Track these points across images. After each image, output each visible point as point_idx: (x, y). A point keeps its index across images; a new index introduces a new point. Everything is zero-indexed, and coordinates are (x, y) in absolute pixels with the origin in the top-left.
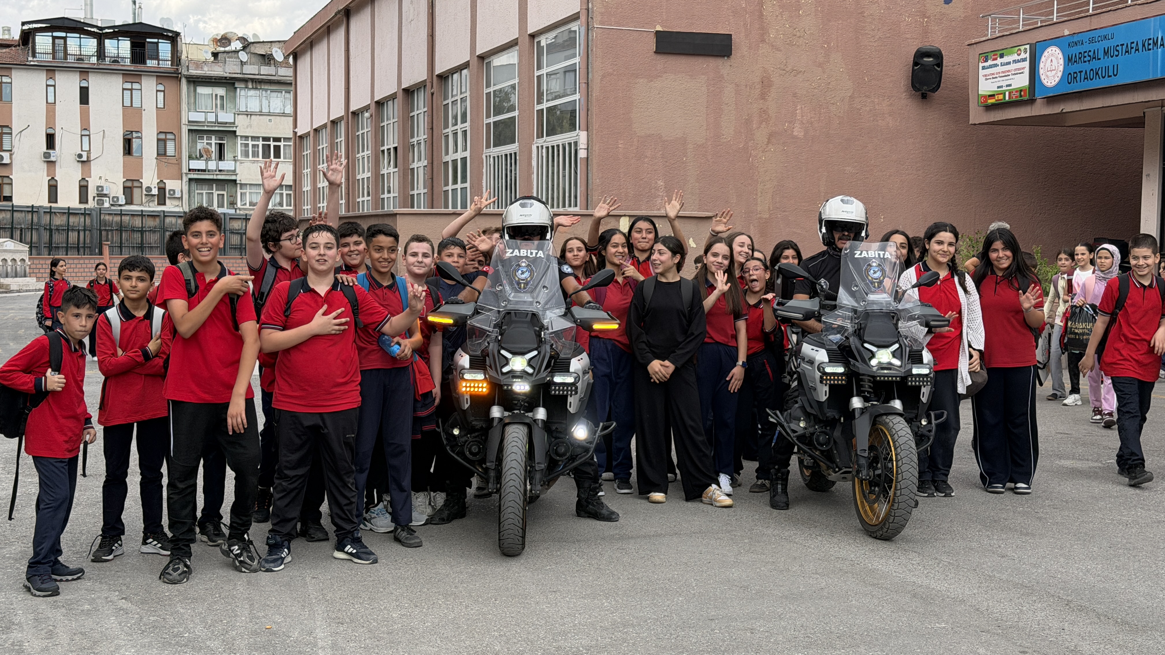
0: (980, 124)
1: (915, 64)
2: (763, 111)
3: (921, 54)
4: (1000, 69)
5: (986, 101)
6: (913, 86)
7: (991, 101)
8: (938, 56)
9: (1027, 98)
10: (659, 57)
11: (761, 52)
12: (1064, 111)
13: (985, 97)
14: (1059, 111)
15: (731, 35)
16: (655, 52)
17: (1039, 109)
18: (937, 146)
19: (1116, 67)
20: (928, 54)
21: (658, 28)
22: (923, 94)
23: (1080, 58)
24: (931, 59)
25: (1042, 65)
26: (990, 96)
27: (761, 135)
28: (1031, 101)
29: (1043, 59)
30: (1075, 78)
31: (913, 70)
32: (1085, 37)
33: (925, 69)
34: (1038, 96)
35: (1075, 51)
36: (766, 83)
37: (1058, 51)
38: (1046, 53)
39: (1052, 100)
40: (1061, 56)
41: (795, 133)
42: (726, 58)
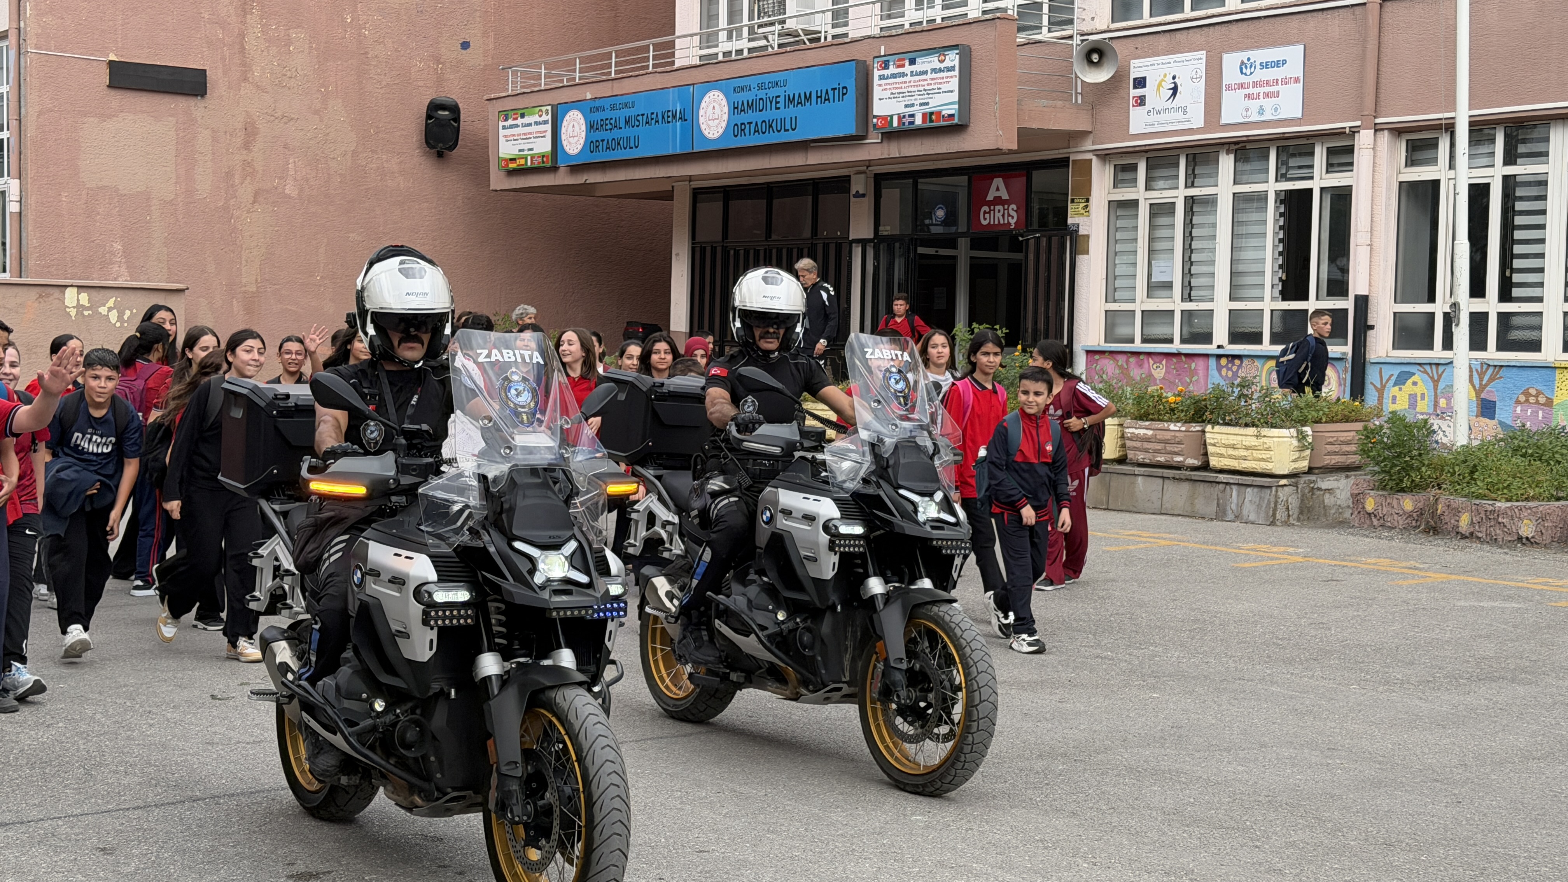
0: (501, 190)
1: (429, 117)
2: (247, 164)
3: (434, 107)
4: (520, 130)
5: (507, 165)
6: (427, 142)
7: (512, 166)
8: (455, 110)
9: (549, 165)
10: (113, 92)
11: (242, 92)
12: (588, 182)
13: (506, 160)
14: (582, 181)
15: (205, 70)
16: (109, 86)
17: (562, 178)
18: (456, 212)
19: (637, 139)
20: (443, 107)
21: (113, 57)
22: (438, 152)
23: (602, 126)
24: (447, 113)
25: (563, 130)
26: (511, 160)
27: (246, 192)
28: (554, 169)
29: (565, 123)
30: (597, 147)
31: (427, 125)
32: (607, 103)
33: (440, 122)
34: (560, 164)
35: (597, 116)
36: (250, 131)
37: (580, 116)
38: (567, 117)
39: (575, 169)
40: (582, 121)
41: (287, 192)
42: (199, 98)
